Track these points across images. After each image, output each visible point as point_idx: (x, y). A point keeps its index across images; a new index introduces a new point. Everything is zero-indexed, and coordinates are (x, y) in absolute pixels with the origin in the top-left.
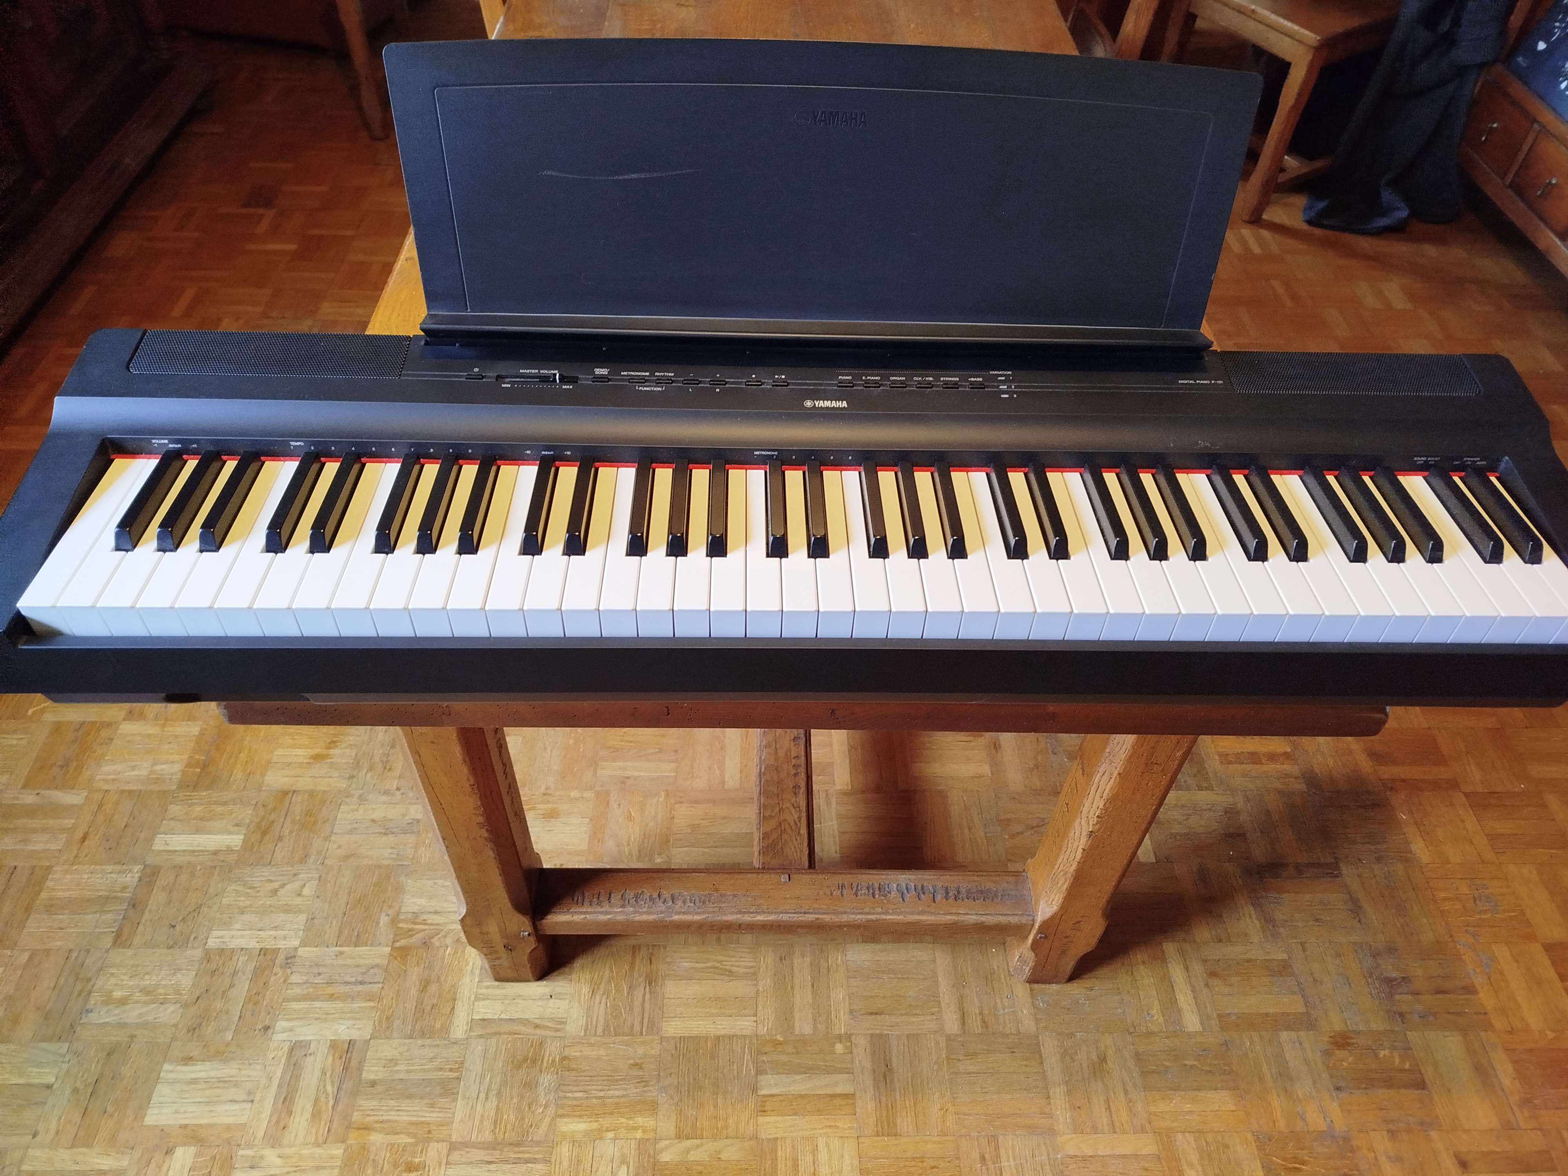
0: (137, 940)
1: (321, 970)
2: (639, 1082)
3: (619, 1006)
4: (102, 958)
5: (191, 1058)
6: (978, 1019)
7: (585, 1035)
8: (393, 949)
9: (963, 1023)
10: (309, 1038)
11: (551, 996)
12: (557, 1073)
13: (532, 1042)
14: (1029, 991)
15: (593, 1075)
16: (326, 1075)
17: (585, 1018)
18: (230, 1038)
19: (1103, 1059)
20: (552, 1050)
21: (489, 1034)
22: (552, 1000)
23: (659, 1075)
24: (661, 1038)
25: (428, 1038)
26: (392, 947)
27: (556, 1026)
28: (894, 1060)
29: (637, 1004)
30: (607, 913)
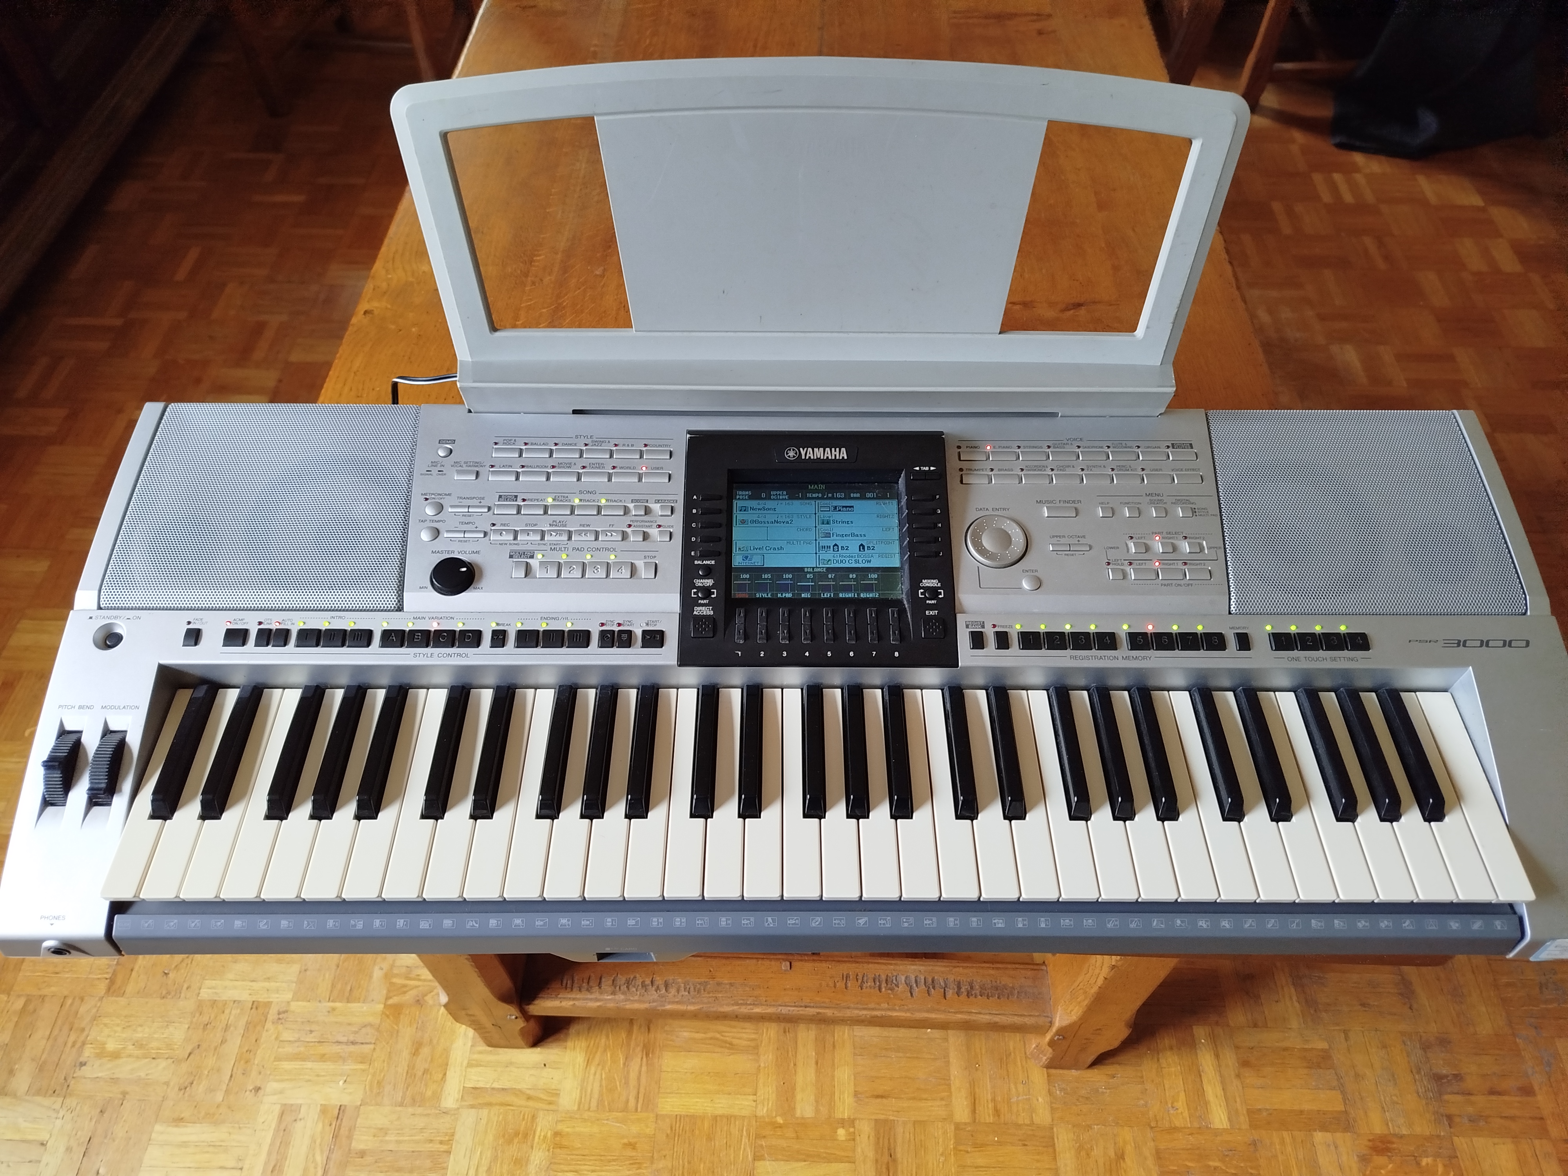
0: (130, 988)
1: (314, 1027)
2: (632, 1164)
3: (615, 1079)
4: (95, 1006)
5: (182, 1119)
6: (990, 1106)
7: (579, 1109)
8: (385, 1006)
9: (974, 1111)
10: (299, 1102)
11: (545, 1065)
12: (549, 1150)
13: (524, 1115)
14: (1046, 1075)
15: (585, 1154)
16: (315, 1143)
17: (578, 1091)
18: (221, 1099)
19: (1121, 1156)
20: (544, 1126)
21: (480, 1104)
22: (547, 1070)
23: (653, 1157)
24: (657, 1116)
25: (419, 1106)
26: (385, 1004)
27: (549, 1099)
28: (899, 1150)
29: (633, 1075)
30: (597, 1000)
